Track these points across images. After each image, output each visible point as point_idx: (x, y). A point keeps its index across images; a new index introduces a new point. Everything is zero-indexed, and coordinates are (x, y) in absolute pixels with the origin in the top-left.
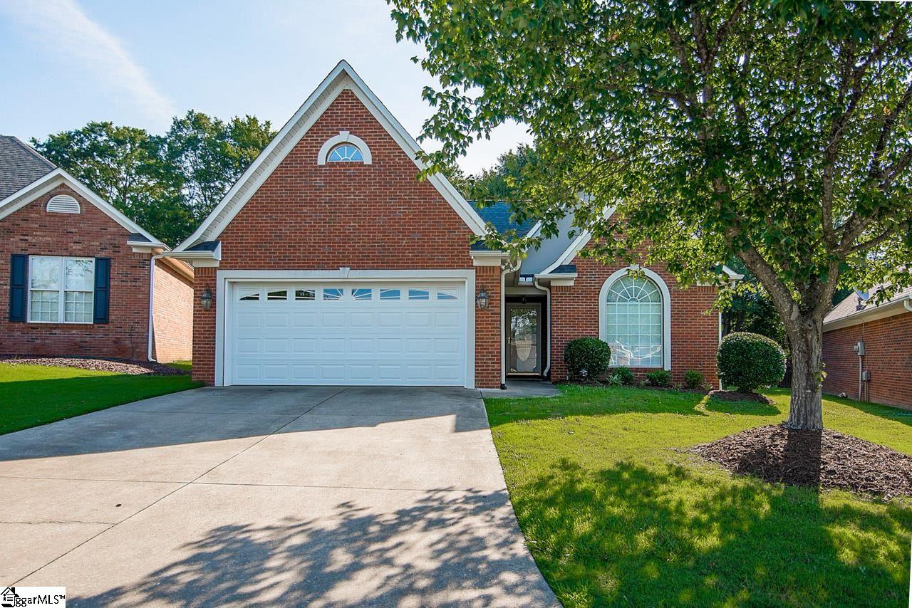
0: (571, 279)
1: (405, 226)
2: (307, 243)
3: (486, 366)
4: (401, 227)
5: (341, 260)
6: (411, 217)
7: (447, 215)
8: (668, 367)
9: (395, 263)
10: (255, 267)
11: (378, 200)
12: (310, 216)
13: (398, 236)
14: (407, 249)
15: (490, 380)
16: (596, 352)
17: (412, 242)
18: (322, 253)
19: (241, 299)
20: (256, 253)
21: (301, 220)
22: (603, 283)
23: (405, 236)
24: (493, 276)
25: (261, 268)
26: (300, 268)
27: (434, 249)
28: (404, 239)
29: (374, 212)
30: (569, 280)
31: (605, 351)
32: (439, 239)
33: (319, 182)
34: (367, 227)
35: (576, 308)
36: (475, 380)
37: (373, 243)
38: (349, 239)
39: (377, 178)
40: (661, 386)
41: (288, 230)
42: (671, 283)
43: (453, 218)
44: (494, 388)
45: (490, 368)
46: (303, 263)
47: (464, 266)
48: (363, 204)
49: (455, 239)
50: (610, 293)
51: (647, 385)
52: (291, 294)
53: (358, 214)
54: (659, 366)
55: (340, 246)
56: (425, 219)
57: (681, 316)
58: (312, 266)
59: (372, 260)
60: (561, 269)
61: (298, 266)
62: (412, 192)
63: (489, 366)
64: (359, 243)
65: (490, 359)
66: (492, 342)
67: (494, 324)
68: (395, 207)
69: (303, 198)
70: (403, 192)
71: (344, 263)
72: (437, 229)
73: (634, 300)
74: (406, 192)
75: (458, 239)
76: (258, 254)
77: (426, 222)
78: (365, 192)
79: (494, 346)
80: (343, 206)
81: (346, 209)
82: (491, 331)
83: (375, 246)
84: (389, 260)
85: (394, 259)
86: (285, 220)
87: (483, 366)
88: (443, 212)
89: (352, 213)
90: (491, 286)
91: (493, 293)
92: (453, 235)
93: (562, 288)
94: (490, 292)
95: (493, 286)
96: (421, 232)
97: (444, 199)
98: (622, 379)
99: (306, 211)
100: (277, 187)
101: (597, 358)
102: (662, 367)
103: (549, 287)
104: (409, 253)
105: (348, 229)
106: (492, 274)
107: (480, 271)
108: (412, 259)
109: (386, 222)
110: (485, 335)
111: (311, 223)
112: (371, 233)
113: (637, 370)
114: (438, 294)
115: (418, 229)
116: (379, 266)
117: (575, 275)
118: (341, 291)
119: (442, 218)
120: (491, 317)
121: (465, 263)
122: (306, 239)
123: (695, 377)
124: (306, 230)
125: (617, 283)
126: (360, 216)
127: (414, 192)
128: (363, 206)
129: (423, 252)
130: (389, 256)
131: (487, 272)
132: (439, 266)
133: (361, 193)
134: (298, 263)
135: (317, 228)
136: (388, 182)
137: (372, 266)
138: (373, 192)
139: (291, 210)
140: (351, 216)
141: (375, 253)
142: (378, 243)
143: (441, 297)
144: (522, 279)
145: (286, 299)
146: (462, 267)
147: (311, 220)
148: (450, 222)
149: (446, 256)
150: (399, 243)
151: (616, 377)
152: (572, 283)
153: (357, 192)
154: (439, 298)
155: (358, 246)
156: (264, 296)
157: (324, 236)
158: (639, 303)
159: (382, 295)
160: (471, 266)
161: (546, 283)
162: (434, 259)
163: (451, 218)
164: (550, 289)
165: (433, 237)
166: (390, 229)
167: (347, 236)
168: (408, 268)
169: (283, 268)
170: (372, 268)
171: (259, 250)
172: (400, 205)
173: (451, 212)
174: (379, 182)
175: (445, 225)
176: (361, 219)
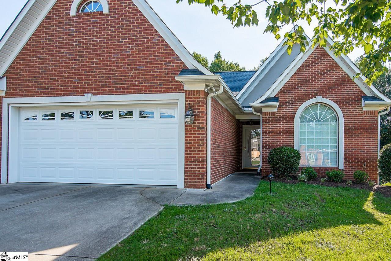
0: (275, 107)
1: (133, 60)
2: (63, 76)
3: (193, 171)
4: (130, 61)
5: (86, 88)
6: (137, 52)
7: (164, 50)
8: (341, 167)
9: (125, 89)
10: (29, 95)
11: (113, 41)
12: (65, 56)
13: (128, 68)
14: (134, 78)
15: (196, 182)
16: (289, 157)
17: (138, 73)
18: (73, 83)
19: (25, 120)
20: (28, 85)
21: (59, 58)
22: (297, 109)
23: (133, 68)
24: (199, 98)
25: (32, 95)
26: (58, 95)
27: (154, 77)
28: (132, 71)
29: (110, 50)
30: (274, 107)
31: (297, 156)
32: (158, 69)
33: (72, 29)
34: (105, 62)
35: (279, 126)
36: (185, 182)
37: (109, 74)
38: (92, 72)
39: (113, 24)
40: (337, 182)
41: (51, 66)
42: (344, 109)
43: (169, 53)
44: (199, 188)
45: (196, 172)
46: (60, 91)
47: (176, 90)
48: (102, 44)
49: (170, 69)
50: (302, 117)
51: (327, 181)
52: (58, 116)
53: (99, 52)
54: (336, 166)
55: (86, 77)
56: (148, 54)
57: (351, 132)
58: (67, 94)
59: (108, 87)
60: (268, 100)
61: (57, 94)
62: (138, 33)
63: (196, 171)
64: (100, 74)
65: (196, 165)
66: (198, 151)
67: (199, 137)
68: (125, 46)
69: (61, 42)
70: (131, 34)
71: (89, 90)
72: (157, 61)
73: (319, 121)
74: (134, 34)
75: (172, 69)
76: (30, 85)
77: (148, 56)
78: (104, 35)
79: (199, 154)
80: (89, 46)
81: (90, 49)
82: (197, 143)
83: (110, 77)
84: (121, 87)
85: (124, 87)
86: (48, 59)
87: (191, 171)
88: (162, 48)
89: (94, 51)
90: (198, 106)
91: (198, 112)
92: (168, 66)
93: (269, 113)
94: (196, 111)
95: (199, 106)
96: (144, 65)
97: (161, 37)
98: (308, 177)
99: (62, 51)
100: (43, 34)
101: (290, 161)
102: (337, 166)
103: (261, 113)
104: (136, 81)
105: (92, 64)
106: (198, 96)
107: (189, 94)
108: (137, 86)
109: (119, 58)
110: (192, 145)
111: (66, 60)
112: (108, 66)
113: (320, 169)
114: (161, 113)
115: (142, 62)
116: (114, 92)
117: (278, 103)
118: (92, 112)
119: (160, 53)
120: (197, 131)
121: (178, 88)
122: (62, 73)
123: (362, 176)
124: (63, 66)
125: (307, 109)
126: (101, 53)
127: (140, 33)
128: (102, 46)
129: (146, 80)
130: (121, 84)
131: (194, 95)
132: (158, 91)
133: (101, 36)
134: (57, 91)
135: (70, 64)
136: (121, 27)
137: (109, 92)
138: (110, 35)
139: (53, 51)
140: (94, 54)
141: (110, 82)
142: (114, 74)
143: (163, 116)
144: (246, 109)
145: (54, 119)
146: (175, 91)
147: (66, 58)
148: (167, 55)
149: (163, 83)
150: (128, 73)
151: (303, 176)
152: (276, 110)
153: (98, 35)
154: (161, 117)
155: (99, 77)
156: (40, 117)
157: (75, 70)
158: (322, 123)
159: (120, 115)
160: (182, 91)
161: (258, 110)
162: (154, 86)
163: (167, 53)
164: (262, 114)
165: (154, 68)
166: (122, 63)
167: (91, 69)
168: (135, 93)
169: (47, 95)
170: (109, 94)
171: (31, 82)
172: (129, 44)
173: (167, 47)
174: (114, 27)
175: (162, 58)
176: (101, 56)
